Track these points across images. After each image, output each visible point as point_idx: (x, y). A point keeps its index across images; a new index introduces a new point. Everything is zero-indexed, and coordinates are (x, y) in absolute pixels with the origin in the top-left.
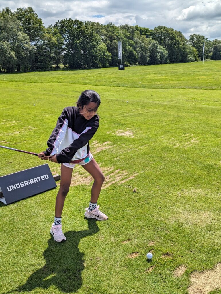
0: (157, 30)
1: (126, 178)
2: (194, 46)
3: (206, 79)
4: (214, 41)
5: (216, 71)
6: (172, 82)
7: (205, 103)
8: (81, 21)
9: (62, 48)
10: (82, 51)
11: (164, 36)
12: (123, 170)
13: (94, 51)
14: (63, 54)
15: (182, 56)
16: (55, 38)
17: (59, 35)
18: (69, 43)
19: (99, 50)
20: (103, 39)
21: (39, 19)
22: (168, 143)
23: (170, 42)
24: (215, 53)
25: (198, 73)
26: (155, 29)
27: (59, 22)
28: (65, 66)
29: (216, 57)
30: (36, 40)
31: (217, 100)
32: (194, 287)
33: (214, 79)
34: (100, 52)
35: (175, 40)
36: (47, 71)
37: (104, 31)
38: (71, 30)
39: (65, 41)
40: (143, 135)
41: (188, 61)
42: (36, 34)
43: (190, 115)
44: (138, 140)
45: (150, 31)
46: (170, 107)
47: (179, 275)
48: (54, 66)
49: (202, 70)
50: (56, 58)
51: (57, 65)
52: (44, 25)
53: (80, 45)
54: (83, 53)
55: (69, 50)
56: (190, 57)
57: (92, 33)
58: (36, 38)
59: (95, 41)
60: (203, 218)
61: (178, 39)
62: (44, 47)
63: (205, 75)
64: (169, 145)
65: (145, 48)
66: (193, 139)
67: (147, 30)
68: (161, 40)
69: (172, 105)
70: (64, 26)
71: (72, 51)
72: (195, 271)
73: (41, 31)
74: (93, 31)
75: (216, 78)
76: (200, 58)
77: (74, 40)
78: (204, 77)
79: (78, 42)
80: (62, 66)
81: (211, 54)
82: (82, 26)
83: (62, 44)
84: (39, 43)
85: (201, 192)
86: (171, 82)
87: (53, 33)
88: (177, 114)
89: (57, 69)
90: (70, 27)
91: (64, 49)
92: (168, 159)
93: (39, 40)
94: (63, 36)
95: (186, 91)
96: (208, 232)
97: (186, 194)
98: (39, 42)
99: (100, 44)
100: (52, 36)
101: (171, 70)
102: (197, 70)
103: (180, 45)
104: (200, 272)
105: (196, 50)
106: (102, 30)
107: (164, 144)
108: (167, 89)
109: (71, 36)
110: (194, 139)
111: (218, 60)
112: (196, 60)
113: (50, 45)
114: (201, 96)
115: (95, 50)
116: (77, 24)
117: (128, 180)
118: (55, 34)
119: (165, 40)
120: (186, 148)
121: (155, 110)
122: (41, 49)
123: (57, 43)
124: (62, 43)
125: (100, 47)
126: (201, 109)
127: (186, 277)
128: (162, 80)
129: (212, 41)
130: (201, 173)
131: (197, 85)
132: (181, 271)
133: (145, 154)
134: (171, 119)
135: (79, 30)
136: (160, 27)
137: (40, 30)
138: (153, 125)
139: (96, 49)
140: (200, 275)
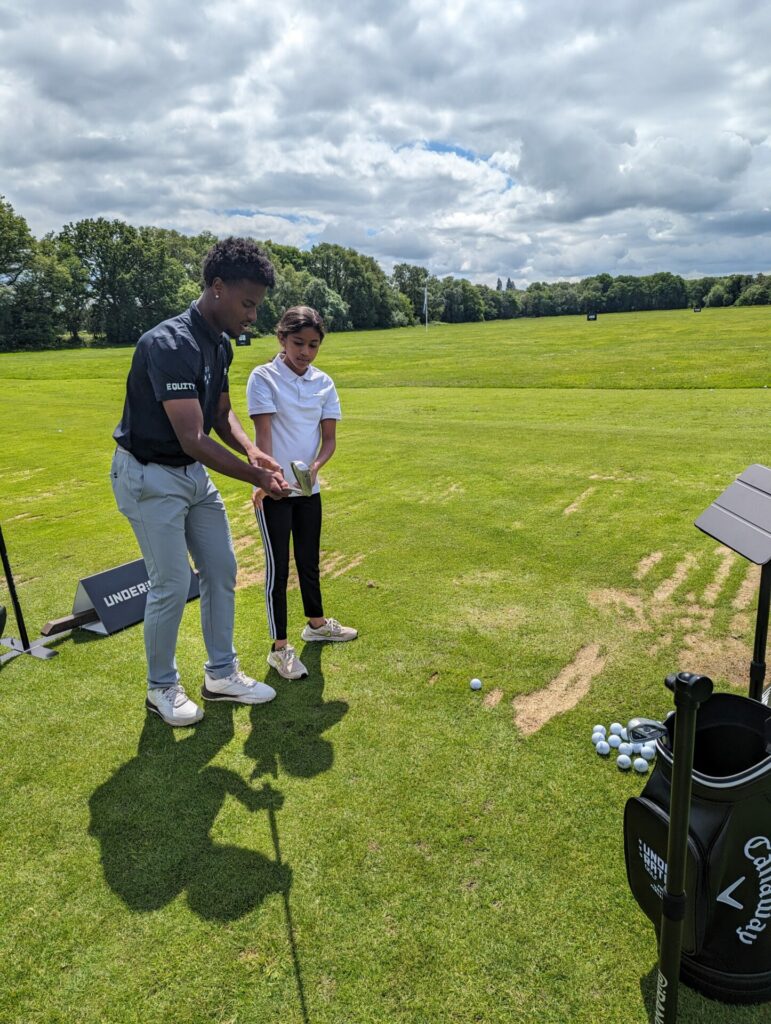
0: (319, 253)
1: (344, 566)
2: (403, 291)
3: (442, 364)
4: (444, 280)
5: (458, 348)
6: (373, 374)
7: (454, 414)
8: (130, 227)
9: (84, 291)
10: (137, 299)
11: (335, 266)
12: (333, 551)
13: (168, 299)
14: (87, 307)
15: (379, 313)
16: (65, 266)
17: (75, 259)
18: (104, 278)
19: (182, 297)
20: (188, 272)
21: (17, 218)
22: (405, 495)
23: (349, 281)
24: (449, 308)
25: (421, 352)
26: (315, 250)
27: (72, 226)
28: (96, 338)
29: (451, 316)
30: (14, 270)
31: (477, 409)
32: (522, 716)
33: (460, 365)
34: (183, 303)
35: (363, 277)
36: (48, 349)
37: (192, 253)
38: (107, 247)
39: (92, 275)
40: (350, 484)
41: (394, 325)
42: (13, 255)
43: (433, 440)
44: (342, 493)
45: (302, 255)
46: (386, 425)
47: (493, 703)
48: (67, 336)
49: (429, 344)
50: (71, 316)
51: (75, 334)
52: (32, 234)
53: (133, 284)
54: (139, 303)
55: (104, 297)
56: (398, 316)
57: (161, 257)
58: (13, 266)
59: (171, 276)
60: (510, 617)
61: (368, 274)
62: (36, 288)
63: (438, 357)
64: (410, 498)
65: (292, 293)
66: (451, 486)
67: (295, 252)
68: (328, 274)
69: (389, 422)
70: (87, 236)
71: (111, 300)
72: (519, 693)
73: (26, 248)
74: (162, 250)
75: (462, 363)
76: (419, 318)
77: (115, 271)
78: (439, 361)
79: (127, 276)
80: (86, 336)
81: (442, 309)
82: (134, 237)
83: (85, 284)
84: (21, 278)
85: (494, 576)
86: (368, 373)
87: (58, 254)
88: (404, 439)
89: (76, 343)
90: (104, 239)
91: (89, 295)
92: (416, 525)
93: (19, 271)
94: (86, 263)
95: (406, 391)
96: (525, 637)
97: (468, 581)
98: (21, 276)
99: (184, 283)
100: (57, 262)
101: (359, 345)
102: (417, 345)
103: (374, 290)
104: (527, 695)
105: (409, 300)
106: (186, 250)
107: (398, 498)
108: (364, 387)
109: (106, 263)
110: (454, 486)
111: (456, 322)
112: (411, 323)
113: (51, 282)
114: (441, 401)
115: (171, 298)
116: (122, 233)
117: (349, 568)
118: (63, 256)
119: (337, 277)
120: (444, 503)
121: (357, 432)
122: (28, 293)
123: (71, 280)
124: (83, 280)
125: (184, 290)
126: (452, 427)
127: (505, 705)
128: (348, 368)
129: (441, 281)
130: (486, 545)
131: (428, 377)
132: (494, 698)
133: (366, 519)
134: (397, 450)
135: (128, 247)
136: (325, 247)
137: (22, 244)
138: (363, 464)
139: (173, 296)
140: (527, 698)
